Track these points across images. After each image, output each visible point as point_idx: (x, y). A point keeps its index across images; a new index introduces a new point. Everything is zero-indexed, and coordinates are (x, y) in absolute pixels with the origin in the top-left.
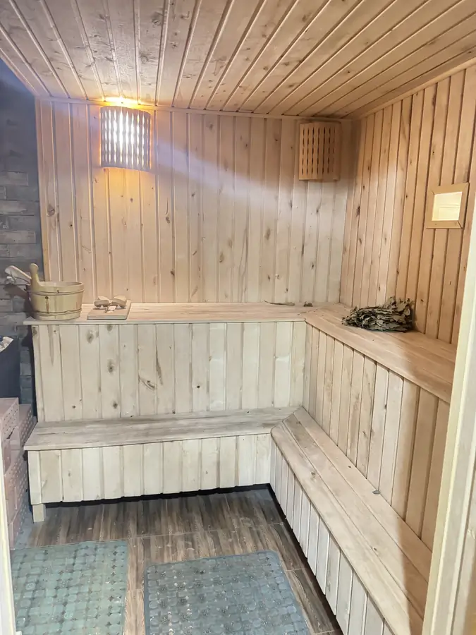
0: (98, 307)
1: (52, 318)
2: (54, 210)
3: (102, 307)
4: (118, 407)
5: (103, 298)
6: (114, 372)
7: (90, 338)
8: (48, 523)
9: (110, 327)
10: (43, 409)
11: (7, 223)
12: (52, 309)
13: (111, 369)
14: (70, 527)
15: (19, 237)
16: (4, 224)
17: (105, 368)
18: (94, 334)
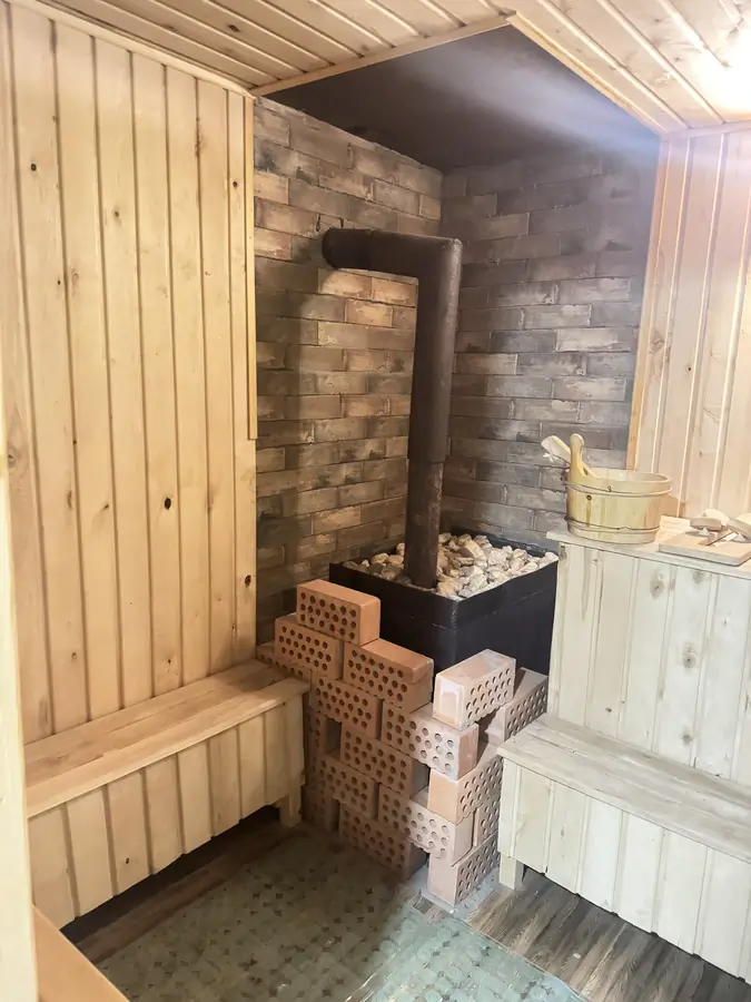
0: (697, 529)
1: (592, 535)
2: (663, 342)
3: (705, 532)
4: (694, 744)
5: (712, 513)
6: (695, 670)
7: (656, 588)
8: (519, 897)
9: (698, 575)
10: (557, 694)
11: (584, 365)
12: (595, 520)
13: (688, 662)
14: (547, 927)
15: (598, 388)
16: (579, 367)
17: (676, 656)
18: (666, 581)
